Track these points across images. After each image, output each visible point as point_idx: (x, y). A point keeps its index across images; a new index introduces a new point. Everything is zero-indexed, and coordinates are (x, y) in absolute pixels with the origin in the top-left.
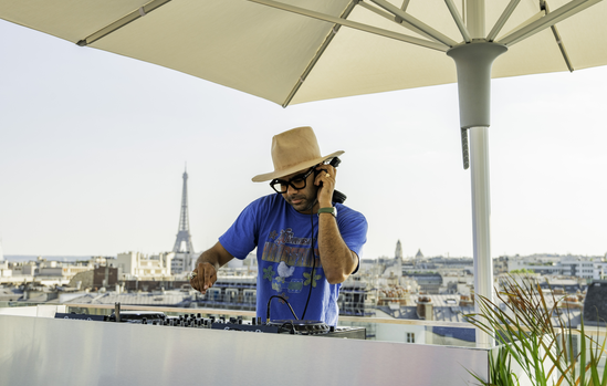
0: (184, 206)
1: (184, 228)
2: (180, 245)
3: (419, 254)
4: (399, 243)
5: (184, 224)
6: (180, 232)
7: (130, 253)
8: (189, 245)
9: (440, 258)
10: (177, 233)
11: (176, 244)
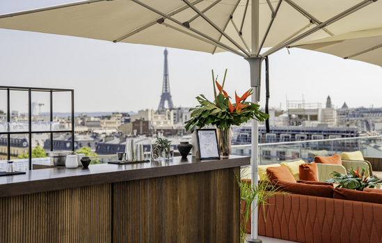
0: (166, 75)
1: (166, 91)
2: (163, 103)
3: (345, 106)
4: (329, 98)
5: (166, 88)
6: (163, 94)
7: (147, 110)
8: (170, 103)
9: (362, 109)
10: (161, 94)
11: (161, 103)
